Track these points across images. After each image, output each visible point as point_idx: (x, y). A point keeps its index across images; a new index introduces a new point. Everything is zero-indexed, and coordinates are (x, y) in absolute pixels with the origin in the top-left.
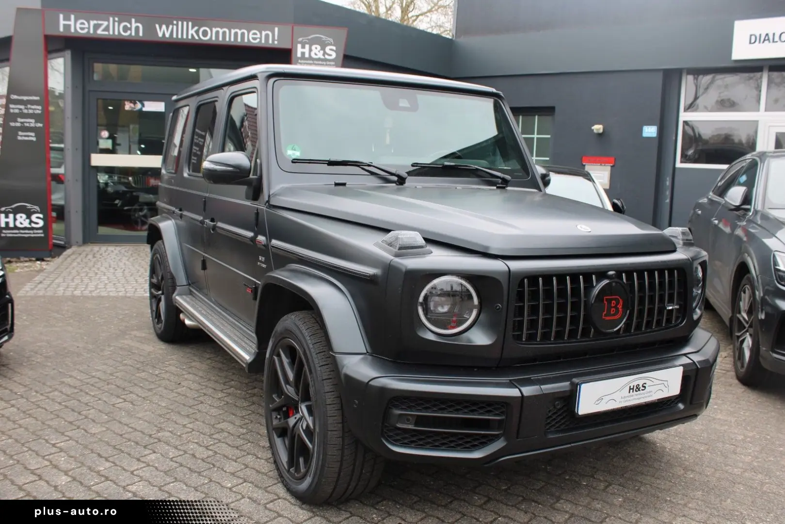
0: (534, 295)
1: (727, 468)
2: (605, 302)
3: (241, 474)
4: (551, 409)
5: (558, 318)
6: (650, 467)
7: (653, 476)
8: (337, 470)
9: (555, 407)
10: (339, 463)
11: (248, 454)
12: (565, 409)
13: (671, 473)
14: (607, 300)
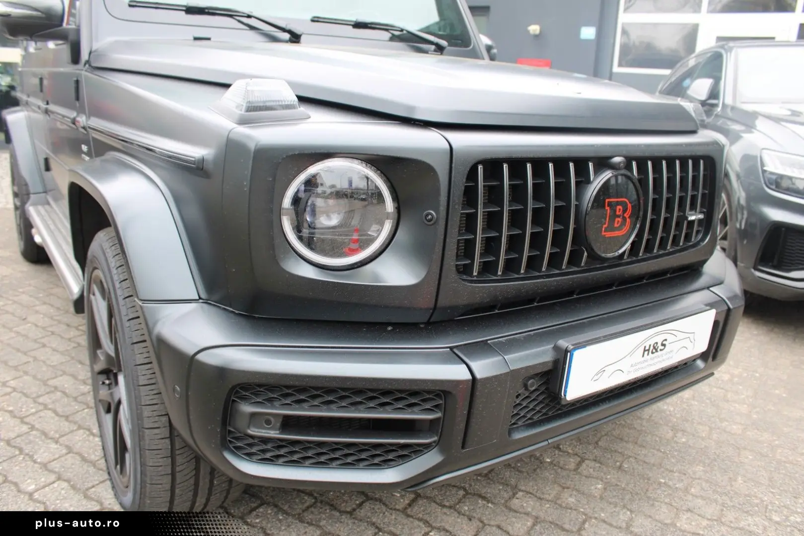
0: (494, 194)
1: (723, 425)
2: (607, 208)
3: (56, 466)
4: (520, 392)
5: (532, 234)
6: (630, 429)
7: (636, 443)
8: (168, 487)
9: (527, 389)
10: (170, 477)
11: (80, 427)
12: (543, 389)
13: (657, 436)
14: (610, 204)
